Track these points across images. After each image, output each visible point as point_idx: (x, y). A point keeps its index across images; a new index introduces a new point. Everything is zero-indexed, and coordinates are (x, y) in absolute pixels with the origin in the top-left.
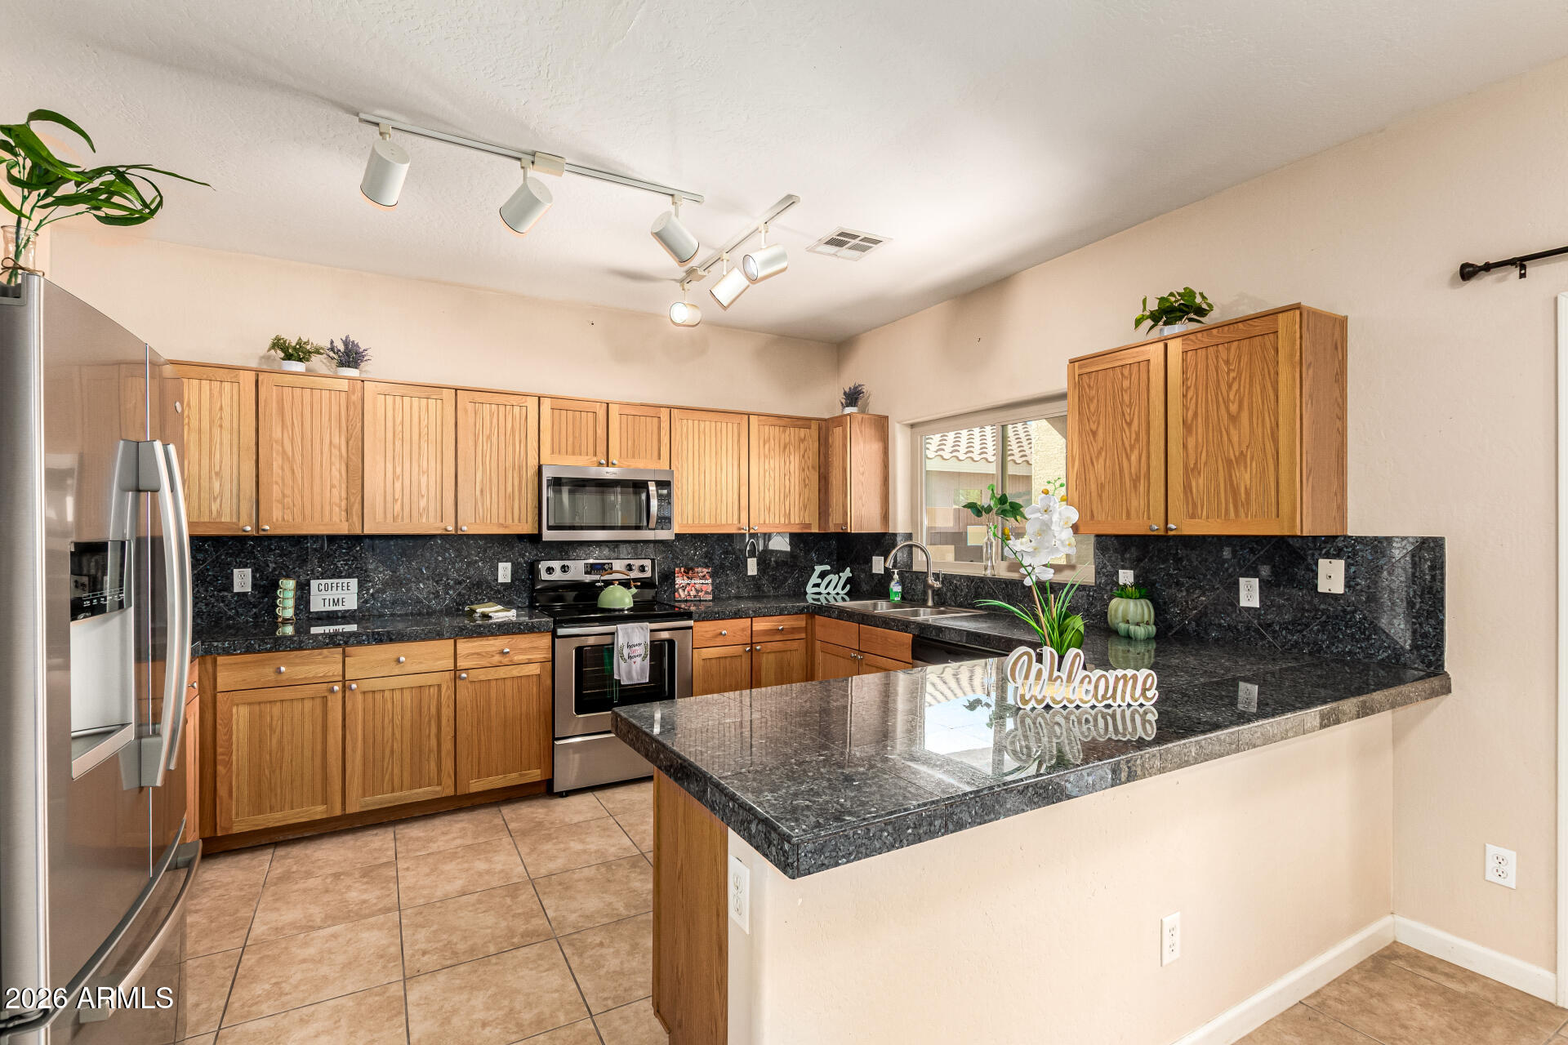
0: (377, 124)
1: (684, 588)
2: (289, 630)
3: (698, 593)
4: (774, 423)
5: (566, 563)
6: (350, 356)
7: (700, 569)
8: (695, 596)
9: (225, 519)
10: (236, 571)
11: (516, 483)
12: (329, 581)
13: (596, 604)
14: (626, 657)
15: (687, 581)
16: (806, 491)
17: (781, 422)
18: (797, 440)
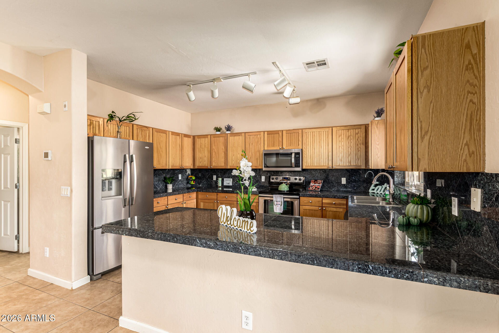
0: (189, 85)
1: (312, 186)
2: (220, 189)
3: (315, 188)
4: (343, 129)
5: (278, 177)
6: (229, 128)
7: (319, 181)
8: (314, 189)
9: (206, 165)
10: (214, 176)
11: (259, 155)
12: (227, 179)
13: (278, 189)
14: (275, 204)
15: (313, 184)
16: (359, 153)
17: (347, 128)
18: (354, 134)
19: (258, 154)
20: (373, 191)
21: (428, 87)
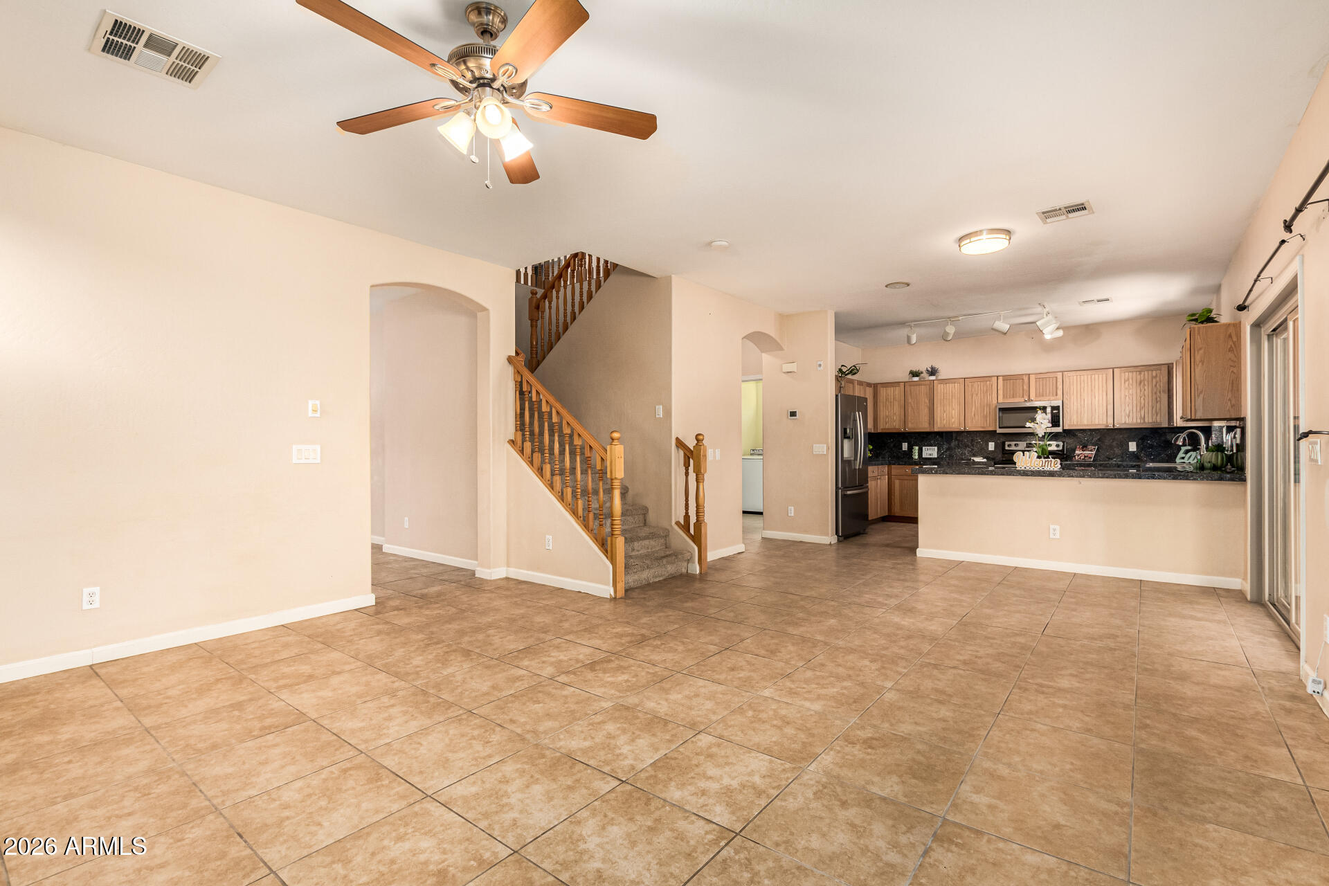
0: (910, 325)
1: (1079, 455)
4: (1132, 370)
6: (933, 372)
7: (1090, 447)
8: (1083, 459)
9: (897, 427)
10: (905, 443)
11: (989, 412)
12: (928, 448)
15: (1081, 452)
16: (1158, 405)
17: (1138, 369)
18: (1150, 378)
19: (986, 410)
20: (1183, 461)
21: (1202, 362)
